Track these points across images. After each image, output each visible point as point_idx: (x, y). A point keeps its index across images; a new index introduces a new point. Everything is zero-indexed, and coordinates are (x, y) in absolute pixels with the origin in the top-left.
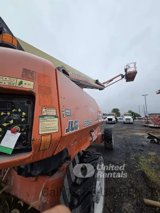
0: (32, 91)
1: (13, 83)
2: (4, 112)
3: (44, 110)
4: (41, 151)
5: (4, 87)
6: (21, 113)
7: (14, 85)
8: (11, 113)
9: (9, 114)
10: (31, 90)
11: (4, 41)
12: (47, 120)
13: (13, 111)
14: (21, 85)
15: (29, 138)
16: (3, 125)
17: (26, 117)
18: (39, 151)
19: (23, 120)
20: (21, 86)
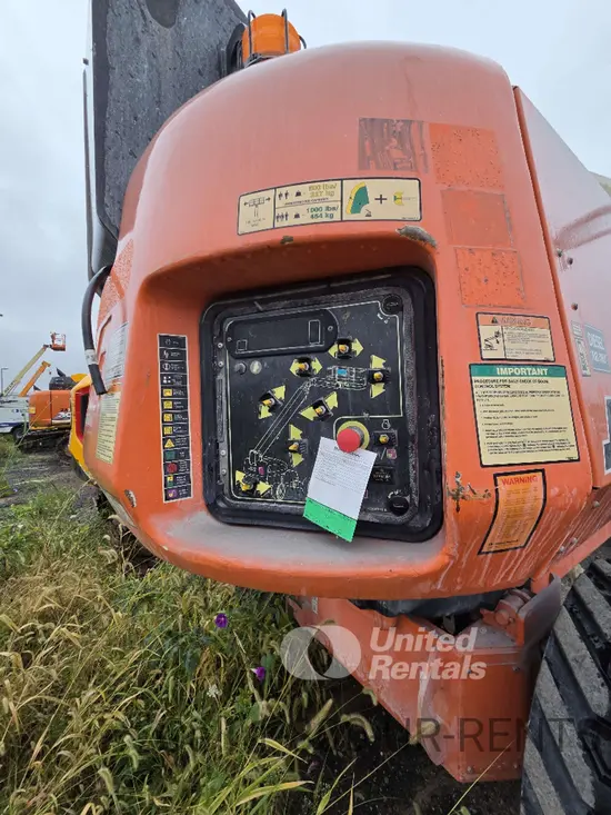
0: (413, 234)
1: (327, 208)
2: (301, 361)
3: (487, 331)
4: (490, 555)
5: (298, 234)
6: (365, 360)
7: (332, 216)
8: (327, 362)
9: (317, 366)
10: (411, 226)
11: (259, 51)
12: (515, 387)
13: (333, 351)
14: (364, 210)
15: (412, 480)
16: (303, 413)
17: (388, 378)
18: (480, 553)
19: (377, 390)
20: (361, 216)
